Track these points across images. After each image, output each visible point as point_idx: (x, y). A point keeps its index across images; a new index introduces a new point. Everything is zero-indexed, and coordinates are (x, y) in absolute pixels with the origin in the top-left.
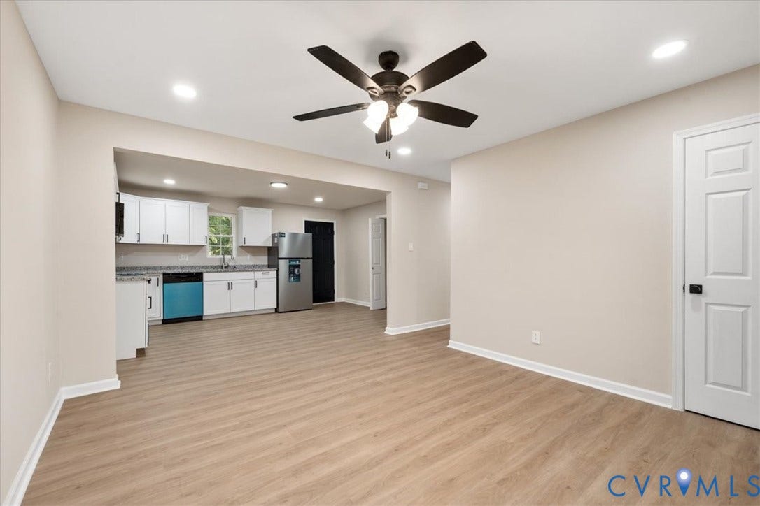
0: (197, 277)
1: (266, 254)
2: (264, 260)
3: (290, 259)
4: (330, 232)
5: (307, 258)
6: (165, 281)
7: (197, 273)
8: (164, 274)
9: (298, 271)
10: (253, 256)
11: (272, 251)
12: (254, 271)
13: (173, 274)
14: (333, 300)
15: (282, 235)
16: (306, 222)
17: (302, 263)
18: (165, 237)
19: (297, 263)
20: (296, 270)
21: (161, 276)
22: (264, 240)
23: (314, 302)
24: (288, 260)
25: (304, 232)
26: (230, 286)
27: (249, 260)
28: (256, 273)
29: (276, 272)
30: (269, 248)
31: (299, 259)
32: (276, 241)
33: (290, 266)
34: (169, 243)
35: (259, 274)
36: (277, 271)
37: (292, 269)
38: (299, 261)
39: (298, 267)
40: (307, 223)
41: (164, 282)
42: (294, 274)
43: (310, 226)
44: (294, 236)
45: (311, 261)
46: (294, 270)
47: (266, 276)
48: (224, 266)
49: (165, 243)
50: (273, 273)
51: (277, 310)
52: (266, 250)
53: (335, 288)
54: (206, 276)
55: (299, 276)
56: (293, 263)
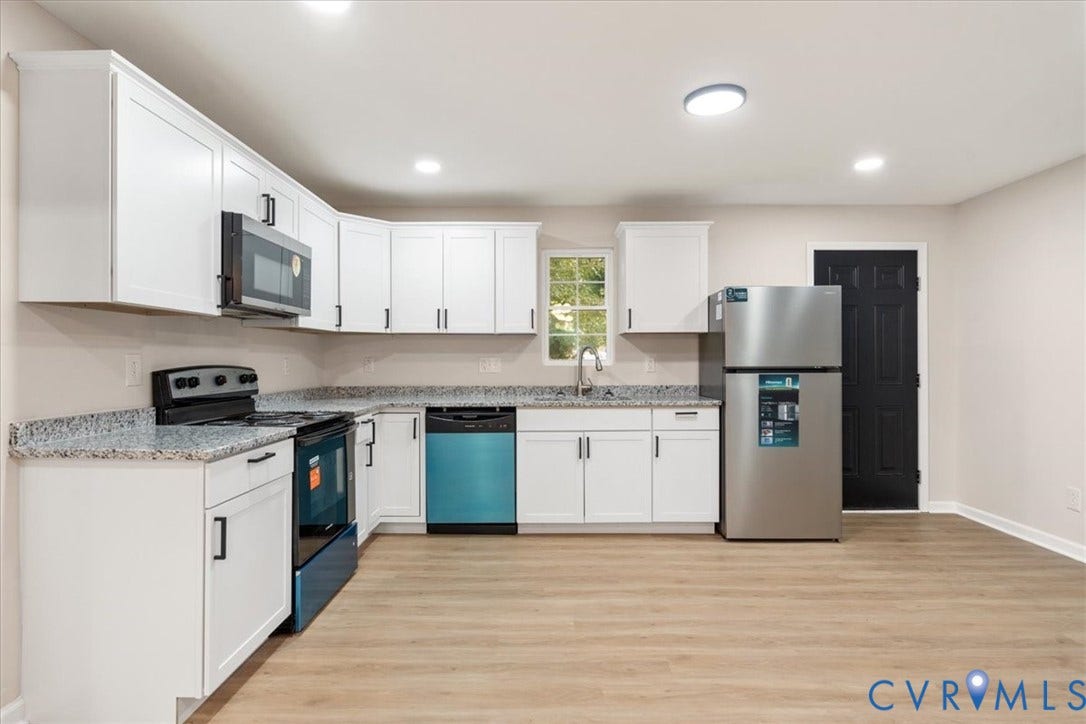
0: (500, 419)
1: (696, 355)
2: (687, 373)
3: (764, 373)
4: (901, 281)
5: (824, 370)
6: (431, 428)
7: (503, 409)
8: (430, 410)
9: (792, 411)
10: (657, 360)
11: (710, 345)
12: (651, 406)
13: (450, 409)
14: (915, 506)
15: (736, 295)
16: (817, 253)
17: (803, 384)
18: (443, 316)
19: (788, 384)
20: (783, 410)
21: (423, 412)
22: (687, 316)
23: (846, 506)
24: (756, 376)
25: (813, 284)
26: (584, 449)
27: (646, 372)
28: (655, 411)
29: (716, 411)
30: (702, 336)
31: (794, 371)
32: (719, 317)
33: (763, 394)
34: (450, 330)
35: (665, 417)
36: (722, 409)
37: (769, 402)
38: (795, 379)
39: (792, 397)
40: (822, 258)
41: (428, 431)
42: (775, 419)
43: (829, 266)
44: (781, 296)
45: (836, 379)
46: (775, 408)
47: (686, 423)
48: (581, 387)
49: (442, 330)
50: (709, 416)
51: (719, 529)
52: (695, 343)
53: (923, 465)
54: (523, 418)
55: (792, 430)
56: (774, 385)
